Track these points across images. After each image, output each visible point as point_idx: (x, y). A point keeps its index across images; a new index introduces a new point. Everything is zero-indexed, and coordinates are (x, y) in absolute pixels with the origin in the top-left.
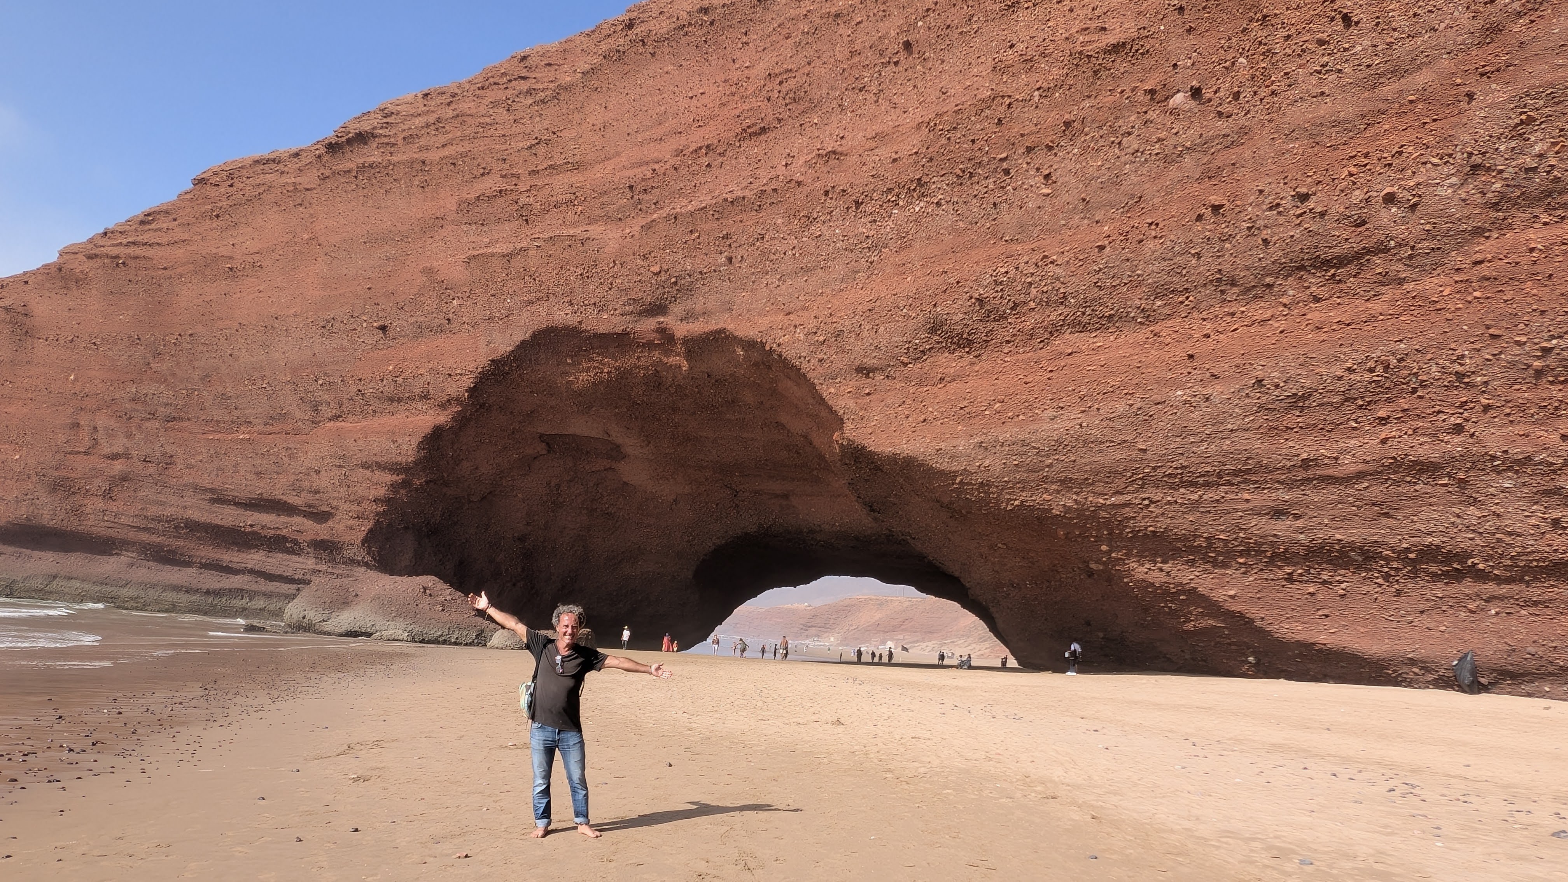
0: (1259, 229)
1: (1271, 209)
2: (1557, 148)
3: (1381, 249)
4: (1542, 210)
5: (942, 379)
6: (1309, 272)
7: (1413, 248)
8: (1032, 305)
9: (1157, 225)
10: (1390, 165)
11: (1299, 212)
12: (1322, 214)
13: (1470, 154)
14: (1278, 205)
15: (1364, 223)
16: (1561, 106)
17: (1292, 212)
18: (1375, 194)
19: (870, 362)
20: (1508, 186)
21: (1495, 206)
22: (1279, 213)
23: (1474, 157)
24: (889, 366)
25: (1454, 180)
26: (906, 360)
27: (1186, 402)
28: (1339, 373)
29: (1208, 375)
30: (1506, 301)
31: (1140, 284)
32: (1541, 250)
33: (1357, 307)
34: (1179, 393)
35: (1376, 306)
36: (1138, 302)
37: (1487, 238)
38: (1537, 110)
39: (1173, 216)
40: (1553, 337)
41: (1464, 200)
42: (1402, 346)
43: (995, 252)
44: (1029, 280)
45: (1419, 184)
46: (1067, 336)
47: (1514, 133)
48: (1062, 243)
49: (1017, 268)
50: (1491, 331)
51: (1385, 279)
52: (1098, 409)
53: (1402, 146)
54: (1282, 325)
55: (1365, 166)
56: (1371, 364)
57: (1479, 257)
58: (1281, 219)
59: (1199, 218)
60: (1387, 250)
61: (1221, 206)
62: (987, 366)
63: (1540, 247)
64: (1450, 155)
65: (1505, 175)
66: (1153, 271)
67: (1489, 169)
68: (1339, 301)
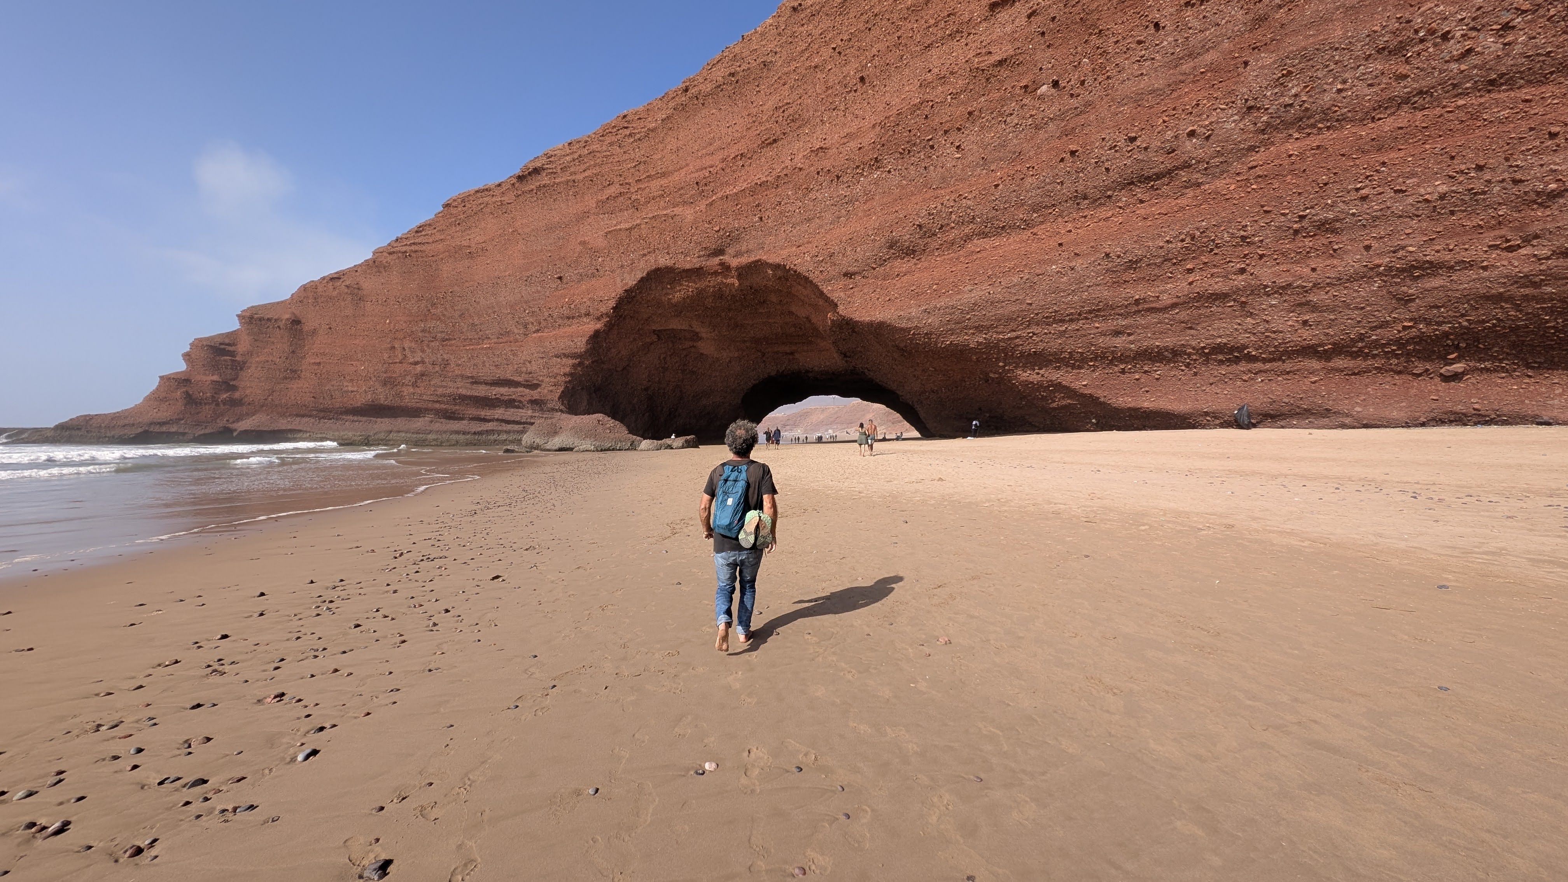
0: (1103, 162)
1: (1110, 149)
2: (1308, 89)
3: (1186, 166)
4: (1294, 130)
5: (898, 275)
6: (1136, 185)
7: (1207, 163)
8: (953, 225)
9: (1033, 168)
10: (1191, 113)
11: (1129, 149)
12: (1146, 149)
13: (1247, 100)
14: (1115, 146)
15: (1174, 151)
16: (1311, 62)
17: (1124, 150)
18: (1181, 132)
19: (851, 269)
20: (1272, 117)
21: (1263, 132)
22: (1116, 151)
23: (1249, 102)
24: (864, 270)
25: (1236, 117)
26: (874, 266)
27: (1058, 272)
28: (1161, 244)
29: (1073, 254)
30: (1274, 189)
31: (1022, 205)
32: (1297, 155)
33: (1170, 203)
34: (1054, 267)
35: (1182, 202)
36: (1021, 216)
37: (1257, 152)
38: (1294, 66)
39: (1044, 161)
40: (1307, 208)
41: (1243, 130)
42: (1204, 223)
43: (927, 196)
44: (951, 210)
45: (1213, 122)
46: (975, 241)
47: (1277, 83)
48: (970, 185)
49: (942, 204)
50: (1265, 208)
51: (1189, 185)
52: (1000, 282)
53: (1199, 100)
54: (1121, 219)
55: (1174, 115)
56: (1183, 236)
57: (1254, 164)
58: (1117, 155)
59: (1062, 160)
60: (1190, 166)
61: (1077, 151)
62: (926, 264)
63: (1296, 153)
64: (1233, 102)
65: (1270, 111)
66: (1032, 196)
67: (1259, 108)
68: (1156, 201)
